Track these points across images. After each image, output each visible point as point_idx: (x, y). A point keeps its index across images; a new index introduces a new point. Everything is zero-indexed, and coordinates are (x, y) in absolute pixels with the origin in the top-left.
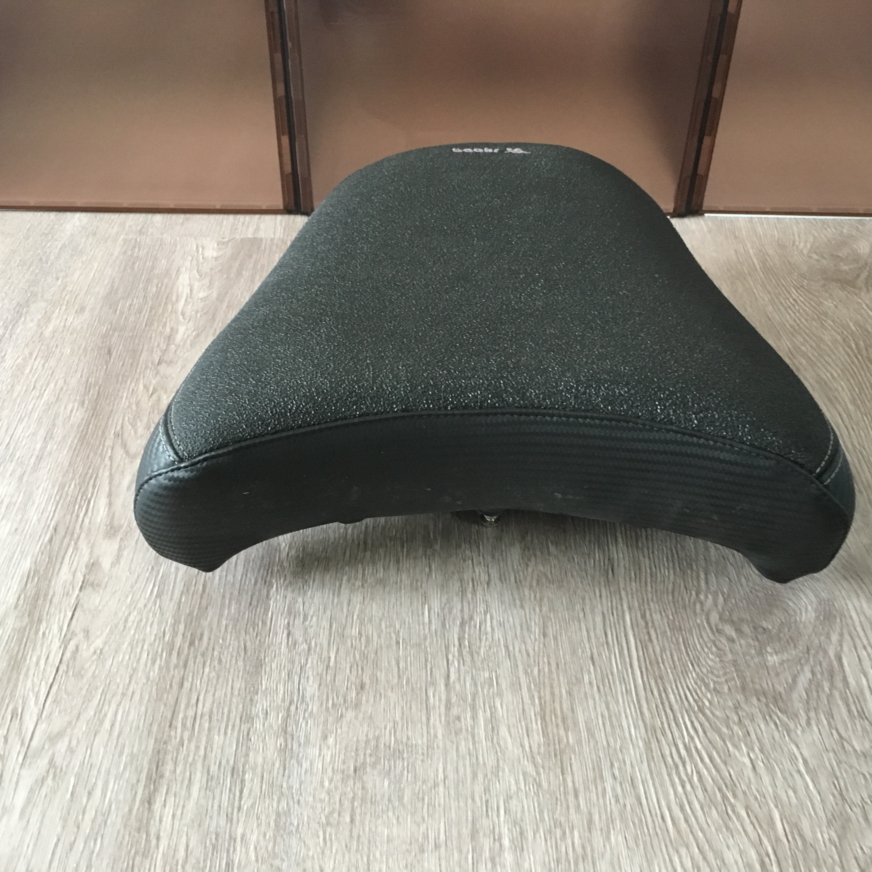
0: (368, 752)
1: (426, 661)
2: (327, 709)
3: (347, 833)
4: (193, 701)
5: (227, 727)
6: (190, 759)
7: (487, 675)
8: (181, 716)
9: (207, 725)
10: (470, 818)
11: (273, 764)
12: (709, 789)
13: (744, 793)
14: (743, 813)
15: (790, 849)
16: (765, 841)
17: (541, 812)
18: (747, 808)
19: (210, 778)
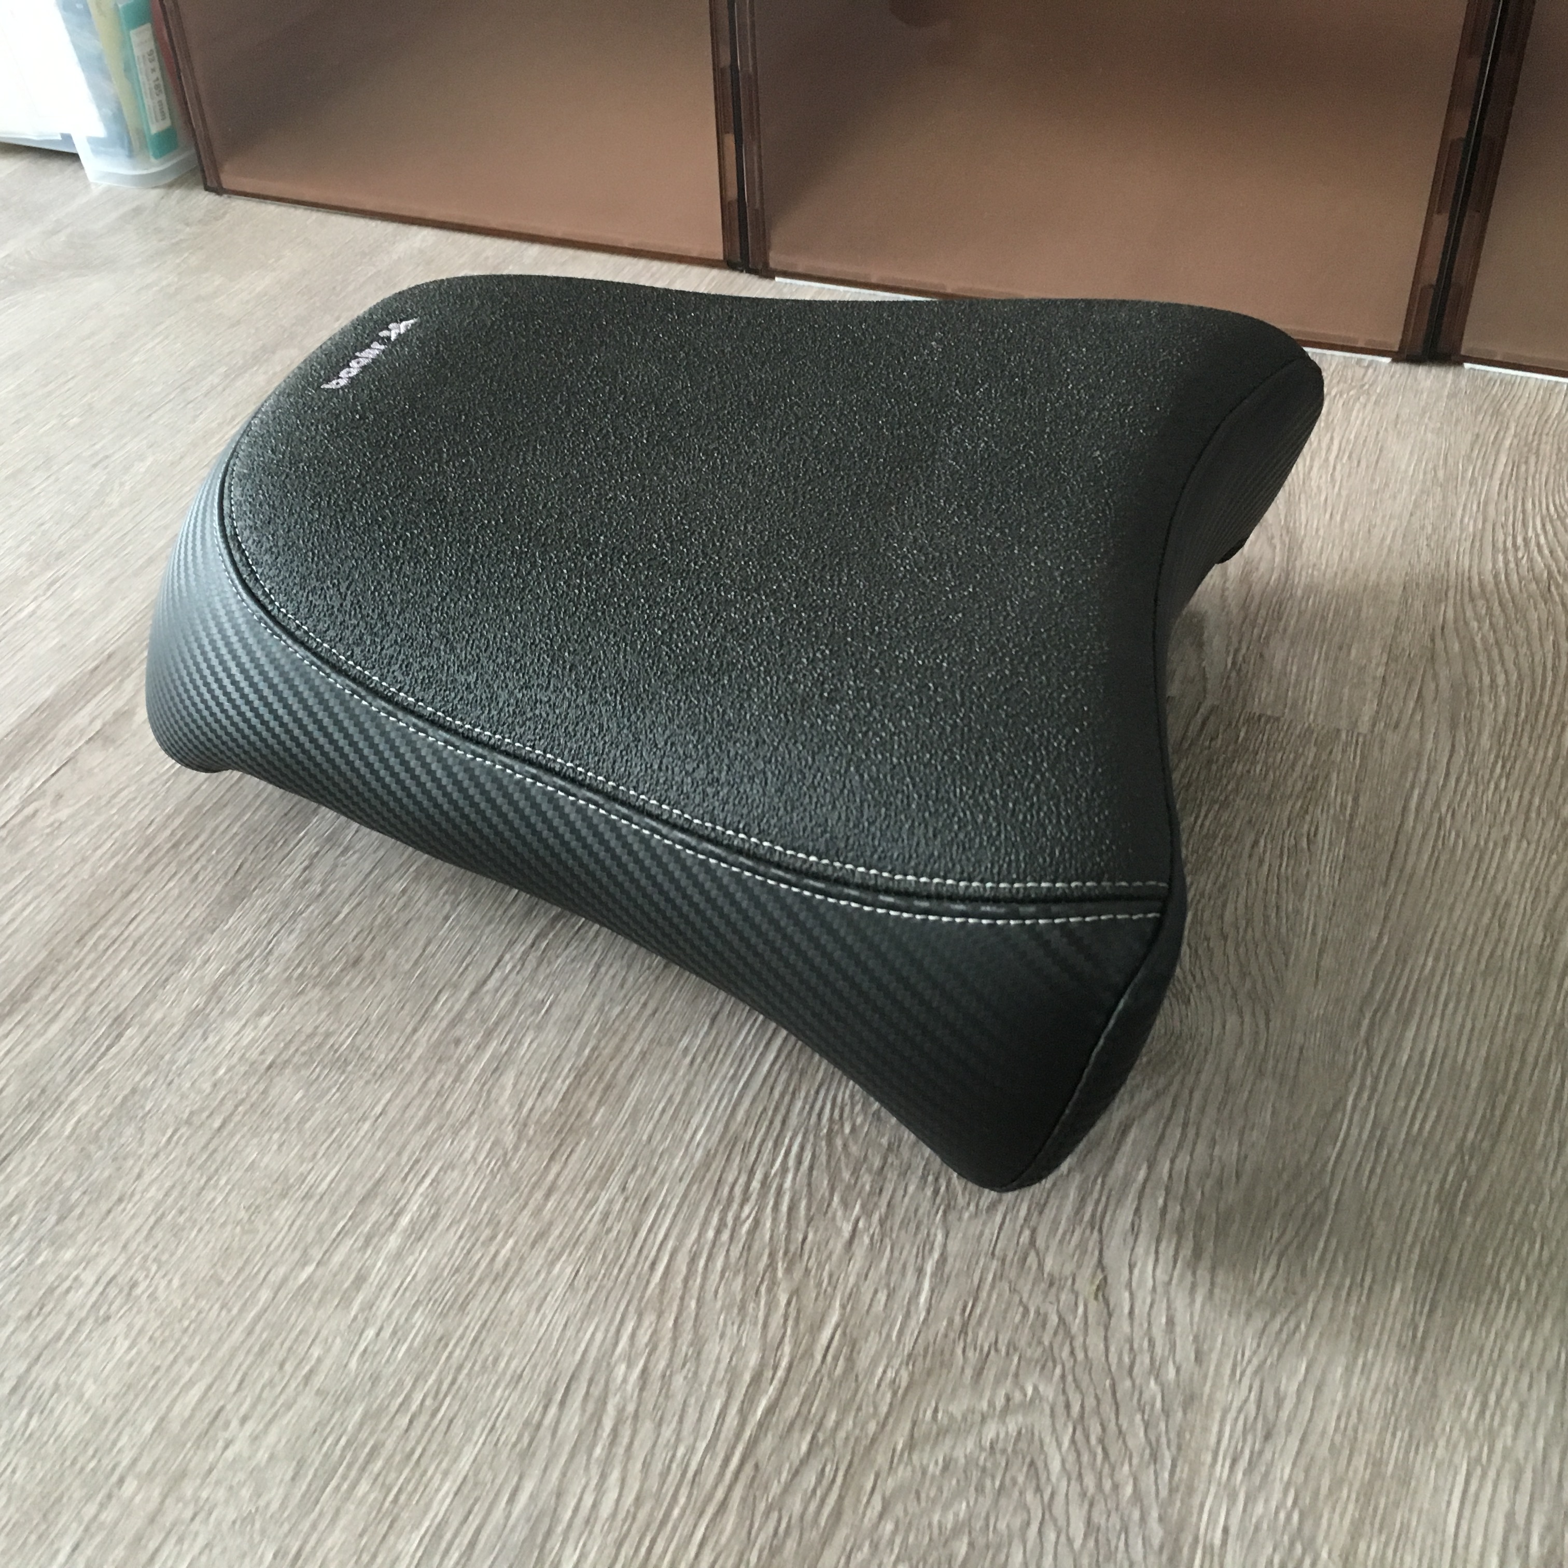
0: (304, 1048)
1: (469, 952)
2: (289, 979)
3: (203, 1141)
4: (127, 919)
5: (147, 962)
6: (74, 990)
7: (540, 996)
8: (101, 932)
9: (124, 953)
10: (377, 1176)
11: (172, 1026)
12: (756, 1247)
13: (807, 1271)
14: (783, 1299)
15: (818, 1371)
16: (787, 1349)
17: (482, 1200)
18: (796, 1293)
19: (83, 1019)
